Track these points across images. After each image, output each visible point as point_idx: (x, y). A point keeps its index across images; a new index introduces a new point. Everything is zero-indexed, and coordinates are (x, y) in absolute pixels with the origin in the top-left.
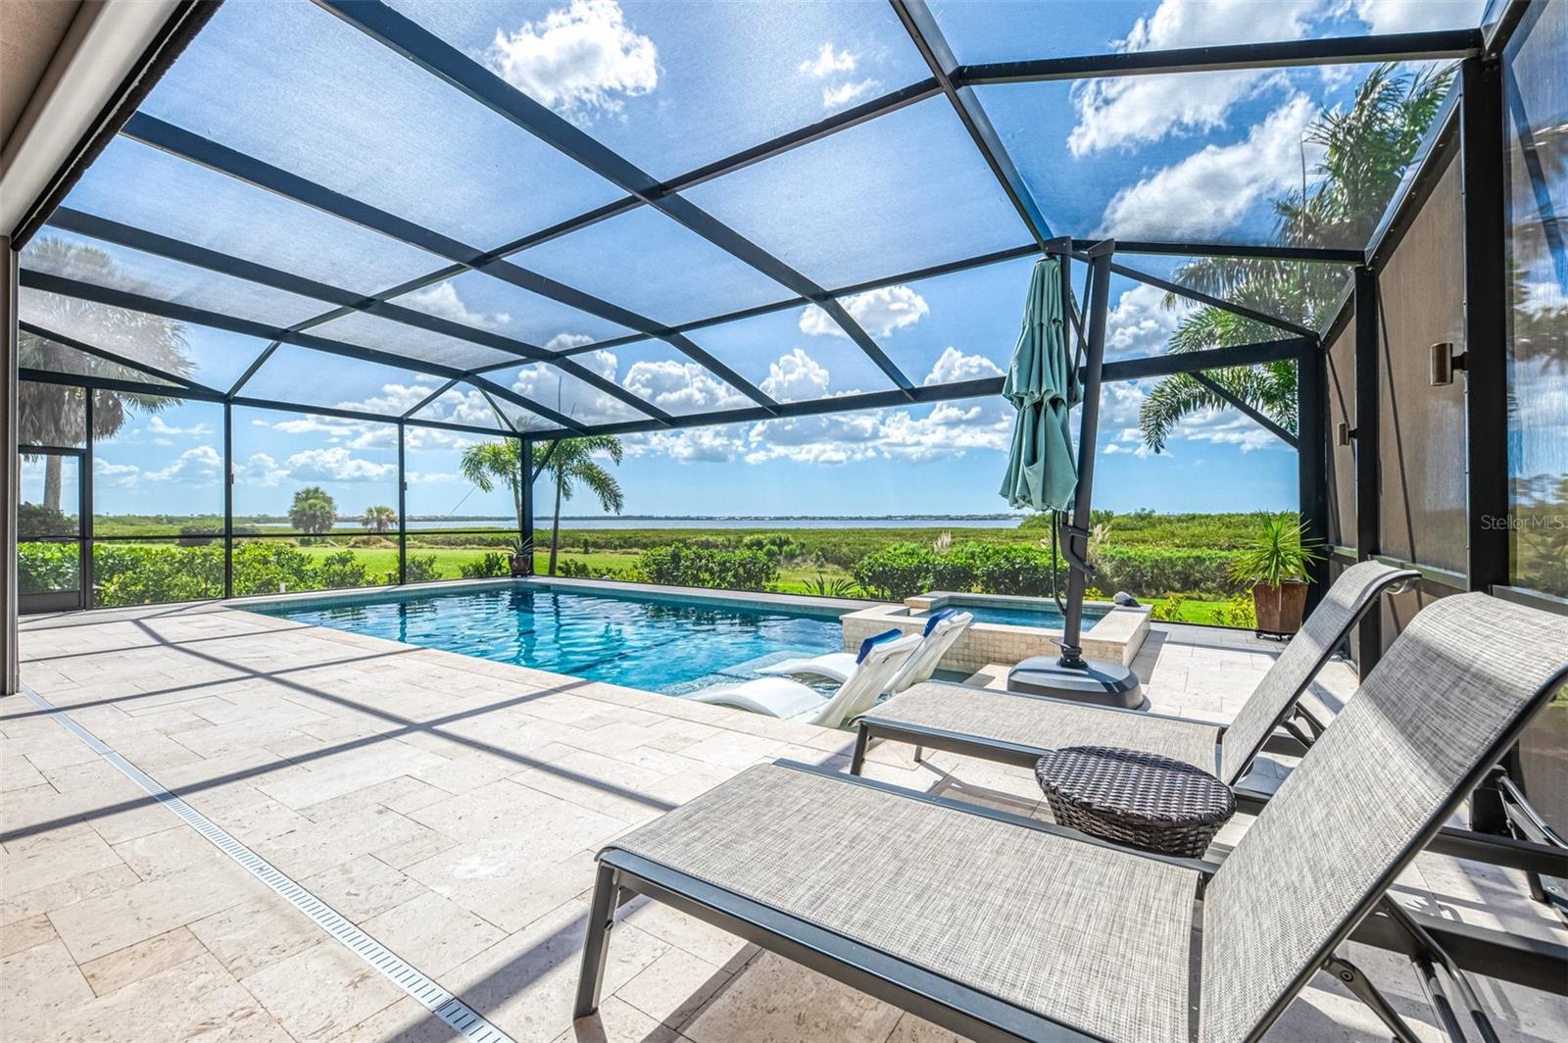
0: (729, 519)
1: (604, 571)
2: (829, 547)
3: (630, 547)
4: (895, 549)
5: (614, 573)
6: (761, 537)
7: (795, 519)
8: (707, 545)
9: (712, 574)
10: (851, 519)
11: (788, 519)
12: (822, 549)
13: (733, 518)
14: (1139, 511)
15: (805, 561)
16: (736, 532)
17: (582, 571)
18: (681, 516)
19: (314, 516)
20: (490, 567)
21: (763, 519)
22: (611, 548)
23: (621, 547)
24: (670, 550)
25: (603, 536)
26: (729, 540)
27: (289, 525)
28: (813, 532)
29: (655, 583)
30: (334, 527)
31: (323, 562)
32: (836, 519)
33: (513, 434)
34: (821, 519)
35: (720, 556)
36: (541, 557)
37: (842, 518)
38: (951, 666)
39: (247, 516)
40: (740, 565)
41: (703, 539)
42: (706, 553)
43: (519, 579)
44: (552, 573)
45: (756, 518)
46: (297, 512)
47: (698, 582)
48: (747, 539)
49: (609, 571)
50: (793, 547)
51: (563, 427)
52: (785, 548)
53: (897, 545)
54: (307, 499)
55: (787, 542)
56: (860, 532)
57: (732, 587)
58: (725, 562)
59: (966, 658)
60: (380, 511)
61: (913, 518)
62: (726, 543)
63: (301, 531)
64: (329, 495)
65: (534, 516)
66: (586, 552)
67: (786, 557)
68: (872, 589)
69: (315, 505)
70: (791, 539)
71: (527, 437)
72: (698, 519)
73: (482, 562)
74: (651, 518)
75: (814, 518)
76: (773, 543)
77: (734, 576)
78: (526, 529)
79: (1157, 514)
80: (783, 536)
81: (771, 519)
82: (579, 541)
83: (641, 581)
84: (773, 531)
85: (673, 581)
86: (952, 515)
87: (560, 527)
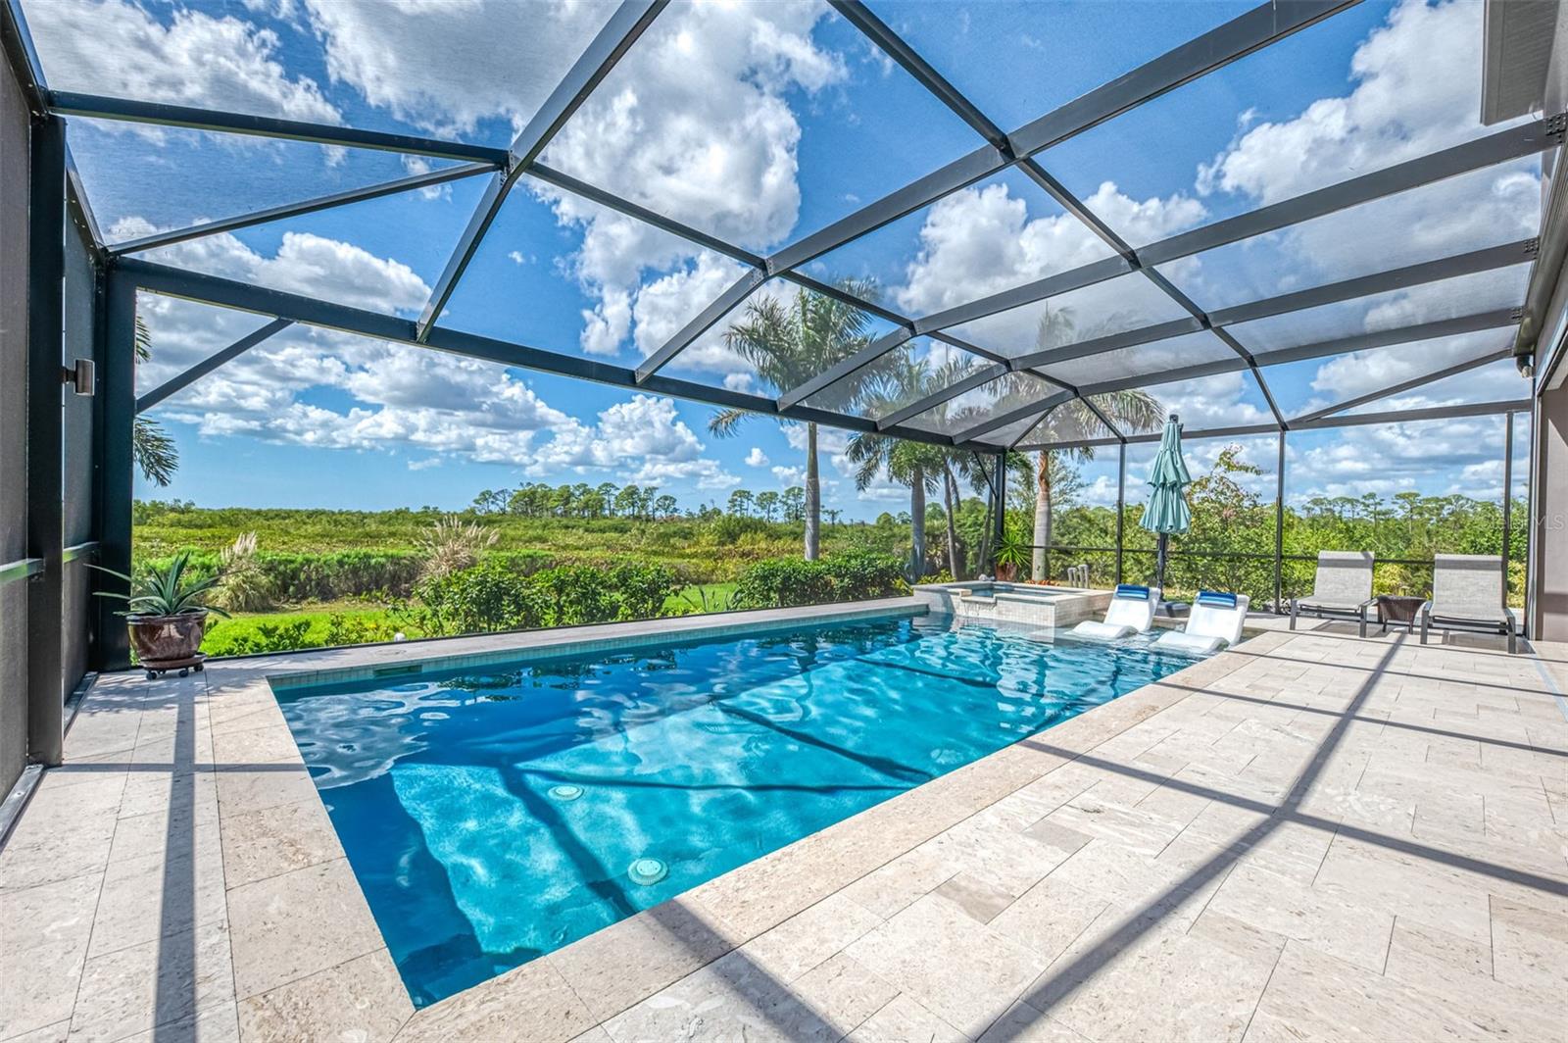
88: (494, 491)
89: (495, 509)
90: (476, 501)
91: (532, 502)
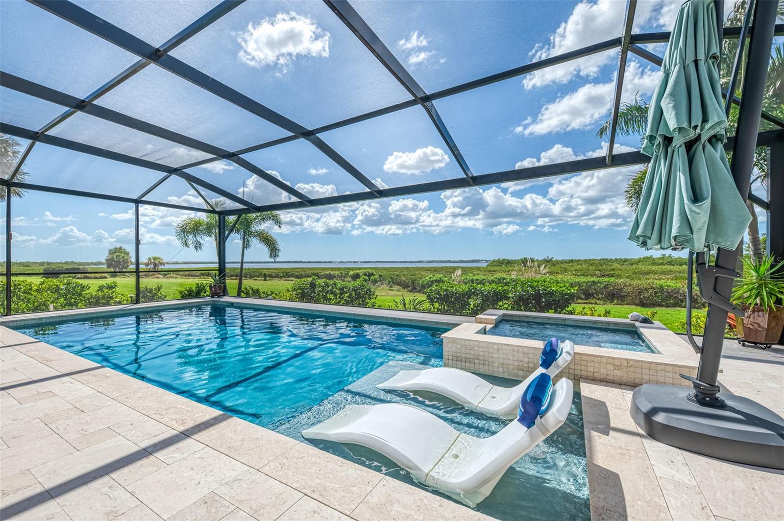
0: (340, 262)
1: (269, 293)
2: (395, 277)
3: (289, 277)
4: (430, 278)
5: (276, 294)
6: (359, 272)
7: (373, 262)
8: (330, 277)
9: (335, 295)
10: (401, 262)
11: (370, 262)
12: (391, 278)
13: (342, 262)
14: (546, 258)
15: (382, 284)
16: (345, 269)
17: (256, 293)
18: (316, 261)
19: (119, 262)
20: (198, 292)
21: (357, 262)
22: (278, 278)
23: (284, 277)
24: (310, 279)
25: (275, 271)
26: (342, 273)
27: (105, 266)
28: (384, 269)
29: (300, 301)
30: (130, 267)
31: (97, 288)
32: (394, 262)
33: (213, 212)
34: (386, 262)
35: (340, 284)
36: (231, 283)
37: (397, 262)
39: (91, 261)
40: (353, 290)
41: (328, 273)
42: (330, 282)
43: (216, 299)
44: (239, 295)
45: (354, 262)
46: (109, 259)
47: (327, 301)
48: (351, 273)
49: (272, 293)
50: (376, 277)
51: (245, 207)
52: (372, 277)
53: (431, 276)
54: (115, 252)
55: (372, 274)
56: (408, 268)
57: (347, 304)
58: (343, 288)
60: (155, 259)
61: (432, 262)
62: (340, 275)
63: (112, 270)
64: (127, 250)
65: (226, 261)
66: (265, 280)
67: (372, 282)
68: (437, 305)
69: (119, 256)
70: (375, 273)
71: (223, 214)
72: (324, 262)
73: (194, 288)
74: (301, 262)
75: (383, 262)
76: (365, 275)
77: (349, 297)
78: (222, 269)
79: (555, 259)
80: (370, 271)
81: (361, 262)
82: (261, 274)
83: (291, 300)
84: (365, 268)
85: (311, 300)
86: (452, 260)
87: (244, 267)
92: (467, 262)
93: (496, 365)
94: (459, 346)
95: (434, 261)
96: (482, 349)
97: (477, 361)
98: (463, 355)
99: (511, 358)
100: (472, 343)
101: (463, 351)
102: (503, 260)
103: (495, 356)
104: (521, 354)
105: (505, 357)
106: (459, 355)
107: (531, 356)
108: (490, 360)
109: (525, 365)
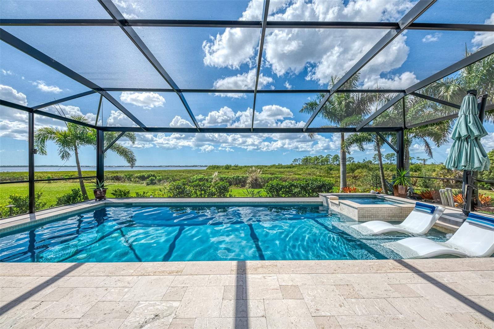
11: (123, 166)
37: (144, 166)
38: (396, 219)
59: (401, 216)
61: (168, 166)
86: (181, 165)
88: (297, 159)
89: (297, 163)
90: (293, 162)
91: (307, 161)
92: (190, 166)
93: (380, 217)
94: (365, 211)
95: (170, 166)
96: (374, 211)
97: (372, 216)
98: (366, 215)
99: (386, 213)
100: (370, 209)
101: (367, 213)
102: (215, 166)
103: (380, 213)
104: (389, 211)
105: (384, 213)
106: (365, 215)
107: (393, 211)
108: (378, 215)
109: (391, 215)
